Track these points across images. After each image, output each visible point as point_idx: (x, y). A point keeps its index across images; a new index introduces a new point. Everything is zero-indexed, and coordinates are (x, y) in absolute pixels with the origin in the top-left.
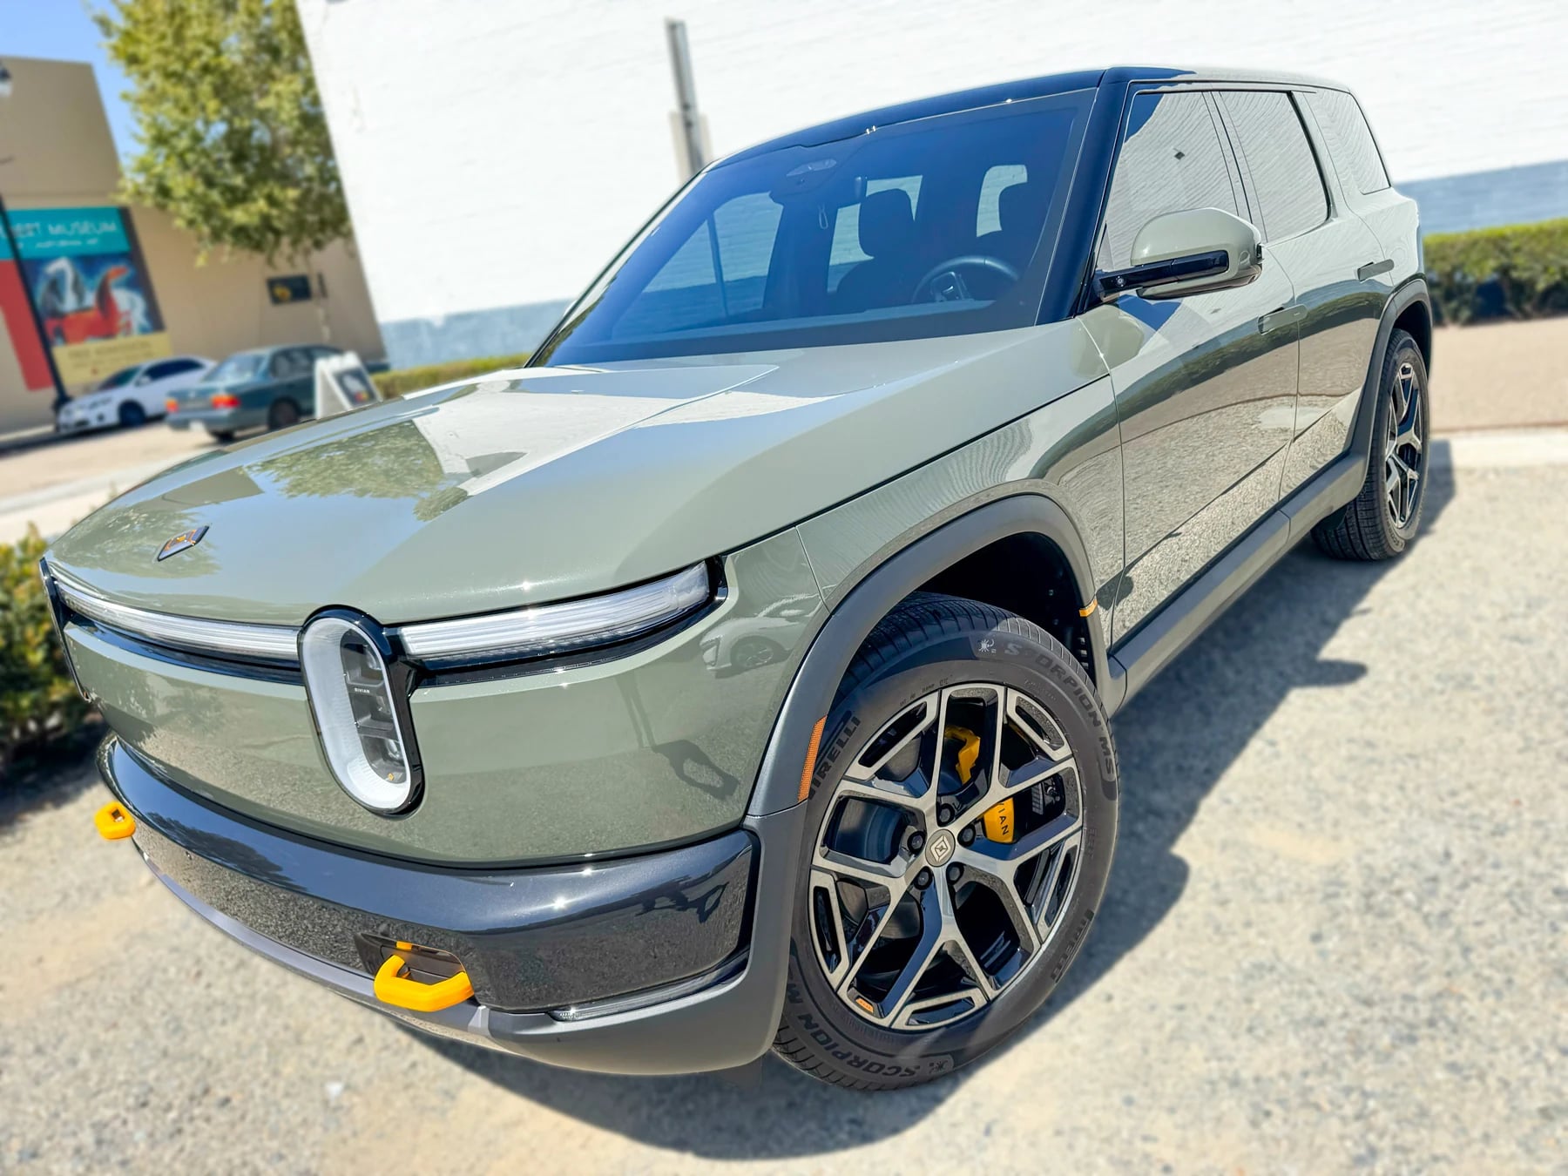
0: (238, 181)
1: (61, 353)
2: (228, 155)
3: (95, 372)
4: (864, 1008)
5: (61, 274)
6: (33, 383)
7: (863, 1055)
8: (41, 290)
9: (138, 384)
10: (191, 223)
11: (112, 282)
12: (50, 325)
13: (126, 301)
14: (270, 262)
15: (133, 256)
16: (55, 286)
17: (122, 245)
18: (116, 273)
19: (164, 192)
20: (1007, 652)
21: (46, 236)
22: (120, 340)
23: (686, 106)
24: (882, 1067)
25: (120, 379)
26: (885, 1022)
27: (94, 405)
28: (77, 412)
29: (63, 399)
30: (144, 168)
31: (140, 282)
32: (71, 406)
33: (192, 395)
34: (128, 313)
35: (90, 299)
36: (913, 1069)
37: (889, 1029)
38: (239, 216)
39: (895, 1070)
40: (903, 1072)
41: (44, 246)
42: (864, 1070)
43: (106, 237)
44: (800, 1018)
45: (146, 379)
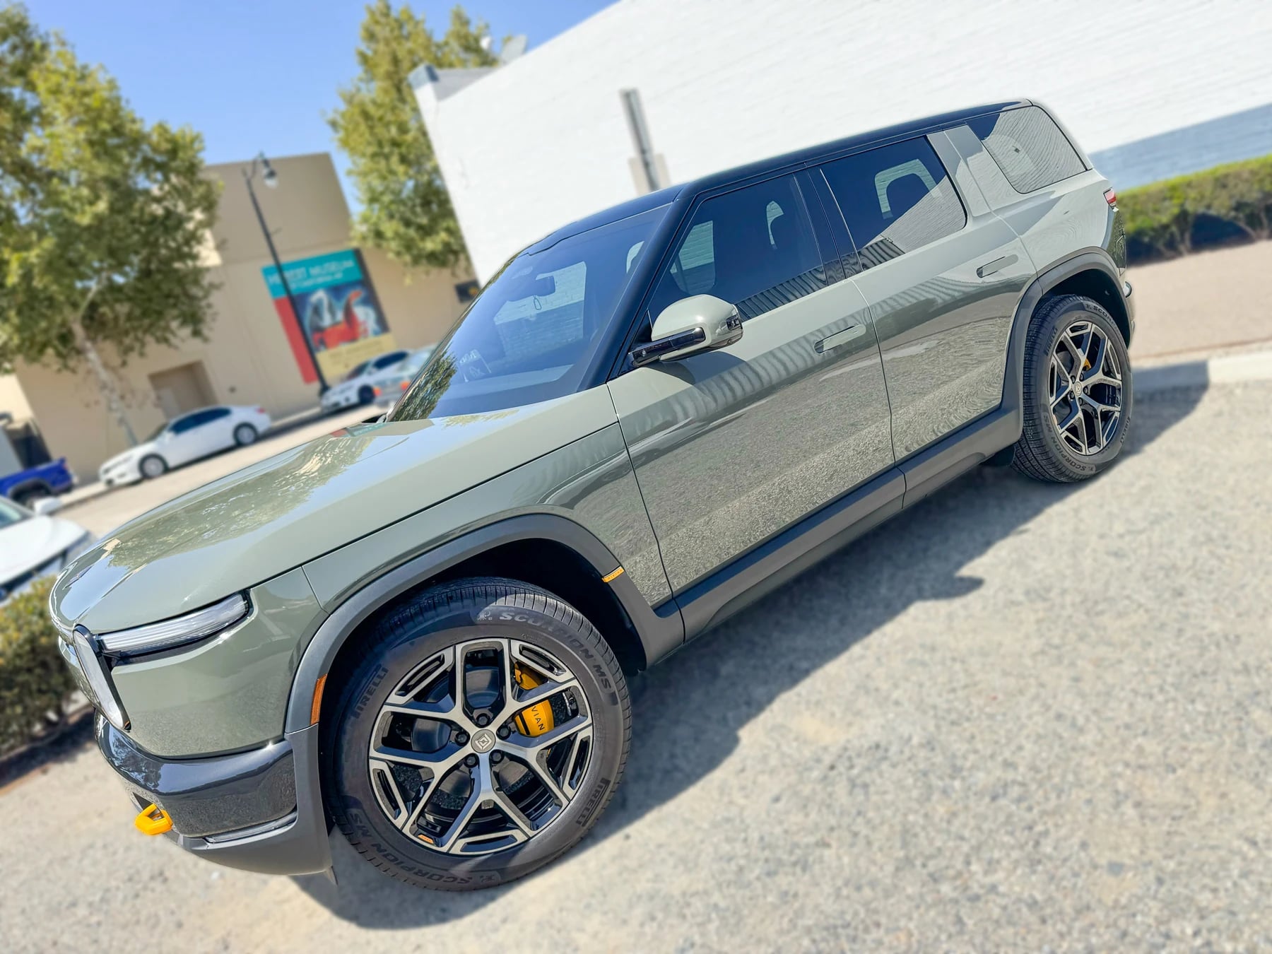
0: (424, 220)
1: (323, 357)
2: (418, 201)
3: (346, 366)
4: (426, 841)
5: (320, 302)
6: (307, 379)
7: (425, 869)
8: (308, 315)
9: (370, 373)
10: (398, 254)
11: (353, 302)
12: (313, 339)
13: (364, 314)
14: (454, 274)
15: (365, 282)
16: (317, 310)
17: (357, 275)
18: (355, 295)
19: (379, 235)
20: (501, 618)
21: (309, 276)
22: (361, 343)
23: (643, 150)
24: (441, 877)
25: (359, 371)
26: (444, 849)
27: (342, 392)
28: (334, 397)
29: (325, 388)
30: (365, 220)
31: (371, 300)
32: (329, 394)
33: (389, 383)
34: (365, 322)
35: (340, 316)
36: (467, 879)
37: (447, 854)
38: (430, 245)
39: (452, 879)
40: (459, 880)
41: (308, 284)
42: (428, 878)
43: (346, 271)
44: (373, 845)
45: (374, 370)
